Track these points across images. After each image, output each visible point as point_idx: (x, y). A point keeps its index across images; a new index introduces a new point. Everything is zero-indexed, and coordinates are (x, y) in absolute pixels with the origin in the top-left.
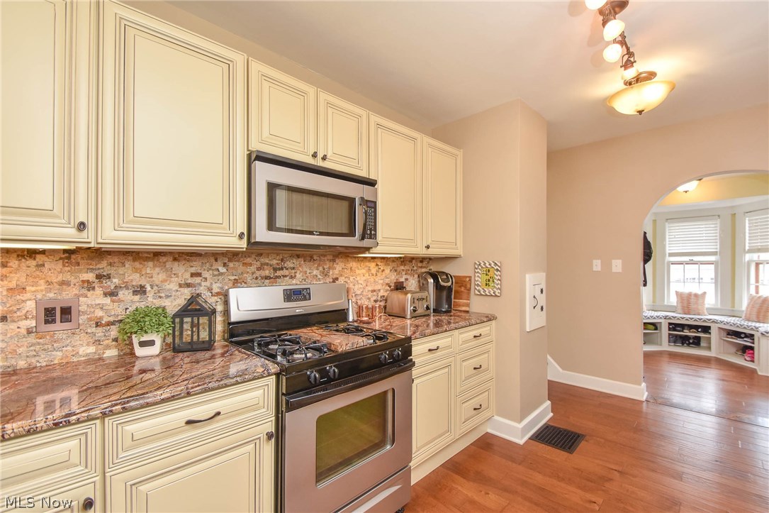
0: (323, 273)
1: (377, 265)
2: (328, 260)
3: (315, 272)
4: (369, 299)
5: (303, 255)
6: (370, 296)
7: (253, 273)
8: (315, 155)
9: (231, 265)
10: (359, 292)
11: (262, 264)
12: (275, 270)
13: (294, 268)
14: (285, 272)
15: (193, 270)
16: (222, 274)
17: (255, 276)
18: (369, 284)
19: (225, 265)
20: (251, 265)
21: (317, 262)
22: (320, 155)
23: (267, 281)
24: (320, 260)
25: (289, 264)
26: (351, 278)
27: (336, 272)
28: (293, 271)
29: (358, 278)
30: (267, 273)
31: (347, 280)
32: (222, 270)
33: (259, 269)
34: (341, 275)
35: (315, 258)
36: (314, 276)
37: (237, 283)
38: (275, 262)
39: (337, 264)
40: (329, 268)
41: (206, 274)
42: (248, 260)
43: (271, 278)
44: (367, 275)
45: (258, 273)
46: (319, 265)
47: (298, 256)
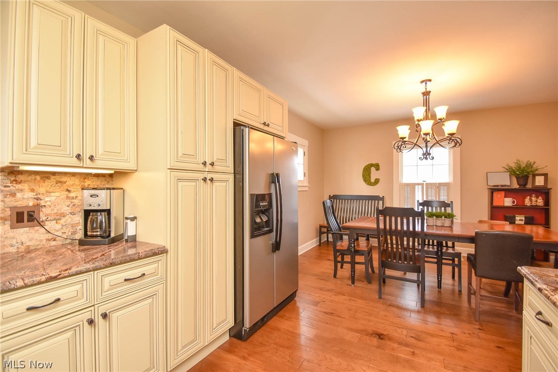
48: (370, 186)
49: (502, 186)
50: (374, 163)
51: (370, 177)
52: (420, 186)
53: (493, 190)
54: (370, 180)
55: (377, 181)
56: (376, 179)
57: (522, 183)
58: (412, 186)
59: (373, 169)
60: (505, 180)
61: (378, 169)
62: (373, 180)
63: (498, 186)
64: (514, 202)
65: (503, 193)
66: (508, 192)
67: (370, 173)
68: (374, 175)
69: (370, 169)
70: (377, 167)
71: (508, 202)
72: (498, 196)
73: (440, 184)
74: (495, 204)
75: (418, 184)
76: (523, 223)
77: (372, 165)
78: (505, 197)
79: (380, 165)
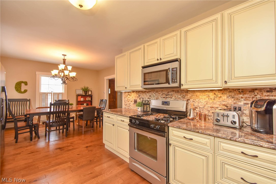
0: (182, 97)
1: (215, 94)
2: (185, 92)
3: (179, 96)
4: (209, 111)
5: (175, 90)
6: (209, 109)
7: (161, 96)
8: (158, 60)
9: (156, 94)
10: (201, 107)
11: (163, 94)
12: (166, 95)
13: (172, 95)
14: (169, 96)
15: (150, 95)
16: (154, 96)
17: (161, 97)
18: (208, 103)
19: (155, 94)
20: (160, 94)
21: (180, 93)
22: (159, 59)
23: (164, 99)
24: (181, 92)
25: (170, 94)
26: (197, 100)
27: (189, 97)
28: (172, 96)
29: (201, 100)
30: (164, 96)
31: (194, 100)
32: (155, 95)
33: (162, 95)
34: (191, 98)
35: (179, 91)
36: (179, 98)
37: (157, 98)
38: (166, 93)
39: (189, 93)
40: (185, 95)
41: (152, 96)
42: (159, 92)
43: (165, 98)
44: (207, 99)
45: (162, 96)
46: (181, 94)
47: (173, 91)
48: (21, 94)
49: (81, 94)
50: (24, 81)
51: (21, 88)
52: (51, 94)
53: (78, 95)
54: (21, 90)
55: (25, 91)
56: (25, 90)
57: (85, 93)
58: (46, 94)
59: (23, 84)
60: (81, 92)
62: (23, 90)
63: (79, 94)
66: (82, 96)
67: (21, 86)
68: (23, 87)
69: (21, 84)
70: (26, 83)
71: (82, 99)
72: (79, 97)
73: (59, 93)
74: (78, 100)
75: (50, 93)
76: (86, 105)
77: (22, 82)
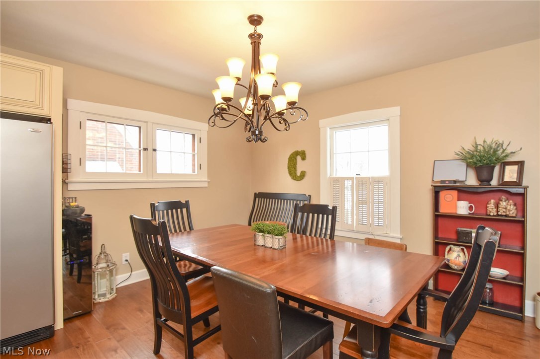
48: (296, 181)
50: (300, 150)
51: (295, 168)
52: (350, 182)
53: (438, 189)
54: (296, 173)
55: (303, 175)
56: (302, 172)
57: (483, 178)
58: (342, 182)
59: (299, 158)
60: (457, 173)
61: (303, 159)
62: (298, 174)
63: (445, 182)
64: (471, 208)
65: (455, 193)
67: (296, 164)
68: (301, 166)
69: (296, 159)
70: (303, 155)
71: (463, 208)
73: (374, 180)
74: (443, 210)
75: (348, 179)
77: (296, 153)
78: (458, 200)
79: (306, 153)
